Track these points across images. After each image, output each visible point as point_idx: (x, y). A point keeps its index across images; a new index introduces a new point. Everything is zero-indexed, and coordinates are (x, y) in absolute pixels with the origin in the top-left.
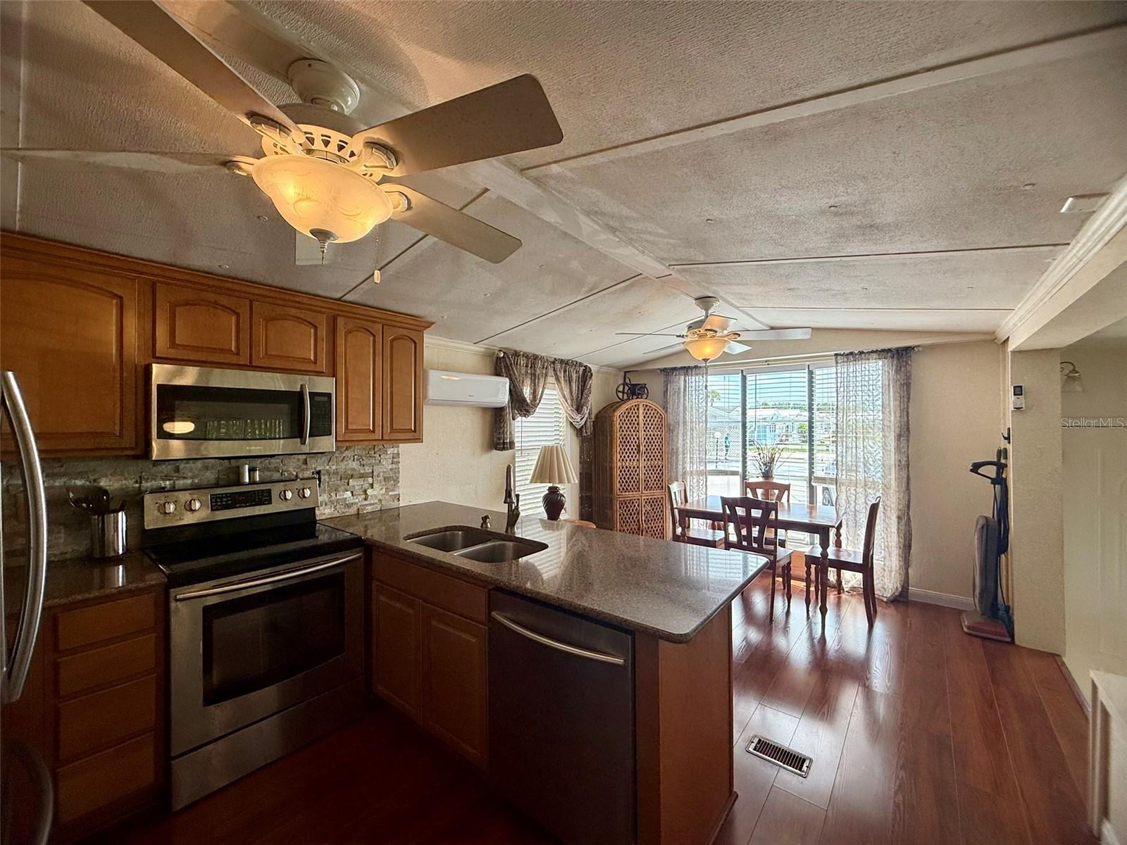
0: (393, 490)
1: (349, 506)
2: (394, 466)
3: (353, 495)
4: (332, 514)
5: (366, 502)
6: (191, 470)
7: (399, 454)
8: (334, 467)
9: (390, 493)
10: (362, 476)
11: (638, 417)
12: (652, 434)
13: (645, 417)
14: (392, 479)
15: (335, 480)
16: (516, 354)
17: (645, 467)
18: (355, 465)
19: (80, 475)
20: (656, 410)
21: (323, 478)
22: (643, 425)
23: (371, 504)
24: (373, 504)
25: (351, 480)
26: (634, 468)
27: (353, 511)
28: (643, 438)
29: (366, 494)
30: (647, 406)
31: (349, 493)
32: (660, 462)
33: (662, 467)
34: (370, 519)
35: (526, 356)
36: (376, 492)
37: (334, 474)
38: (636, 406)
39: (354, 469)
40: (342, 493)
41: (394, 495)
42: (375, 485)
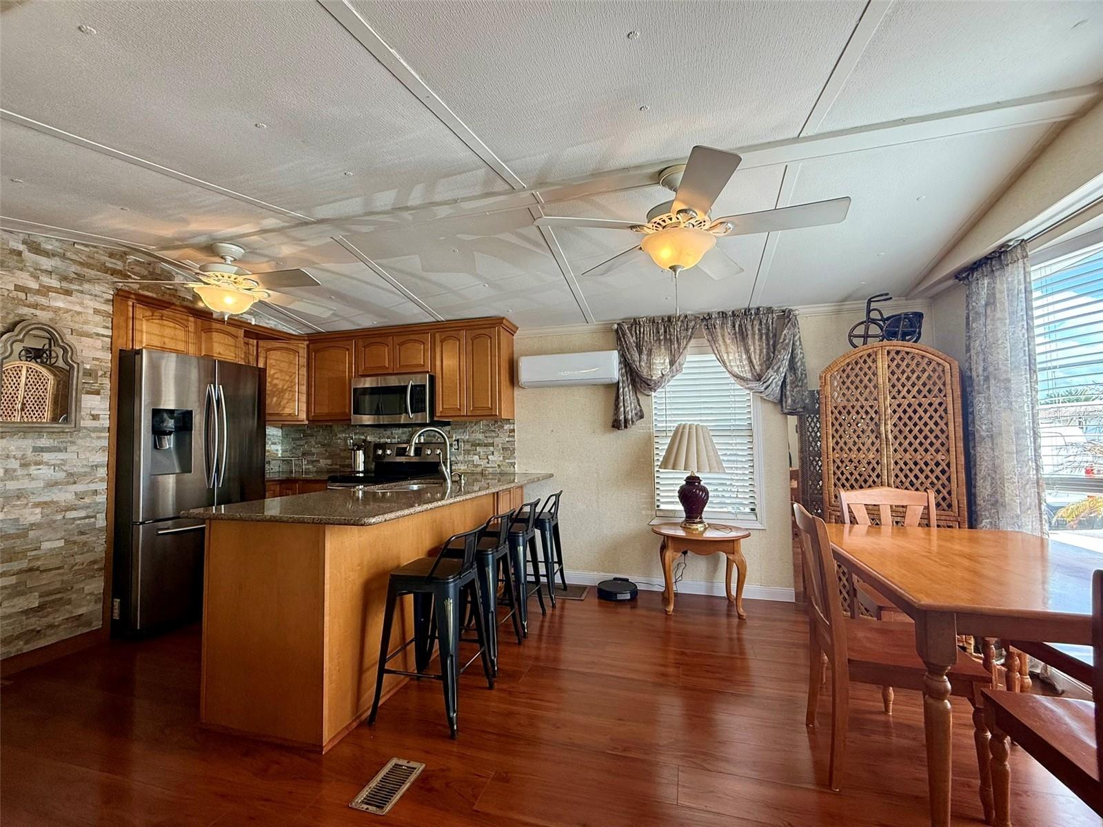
0: (509, 459)
1: (477, 466)
2: (511, 439)
3: (480, 459)
4: (465, 470)
5: (488, 465)
6: (397, 434)
7: (514, 430)
8: (467, 437)
9: (507, 461)
10: (486, 445)
11: (875, 374)
12: (915, 402)
13: (893, 373)
14: (508, 450)
15: (468, 447)
16: (635, 323)
17: (896, 463)
18: (481, 436)
19: (363, 434)
20: (923, 357)
21: (460, 444)
22: (888, 385)
23: (492, 467)
24: (493, 467)
25: (478, 448)
26: (869, 463)
27: (479, 469)
28: (889, 411)
29: (488, 459)
30: (898, 353)
31: (477, 457)
32: (939, 457)
33: (948, 465)
34: (492, 479)
35: (652, 321)
36: (496, 458)
37: (468, 442)
38: (869, 356)
39: (480, 440)
40: (471, 456)
41: (511, 463)
42: (495, 453)
